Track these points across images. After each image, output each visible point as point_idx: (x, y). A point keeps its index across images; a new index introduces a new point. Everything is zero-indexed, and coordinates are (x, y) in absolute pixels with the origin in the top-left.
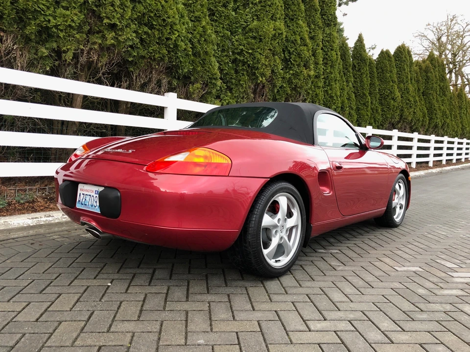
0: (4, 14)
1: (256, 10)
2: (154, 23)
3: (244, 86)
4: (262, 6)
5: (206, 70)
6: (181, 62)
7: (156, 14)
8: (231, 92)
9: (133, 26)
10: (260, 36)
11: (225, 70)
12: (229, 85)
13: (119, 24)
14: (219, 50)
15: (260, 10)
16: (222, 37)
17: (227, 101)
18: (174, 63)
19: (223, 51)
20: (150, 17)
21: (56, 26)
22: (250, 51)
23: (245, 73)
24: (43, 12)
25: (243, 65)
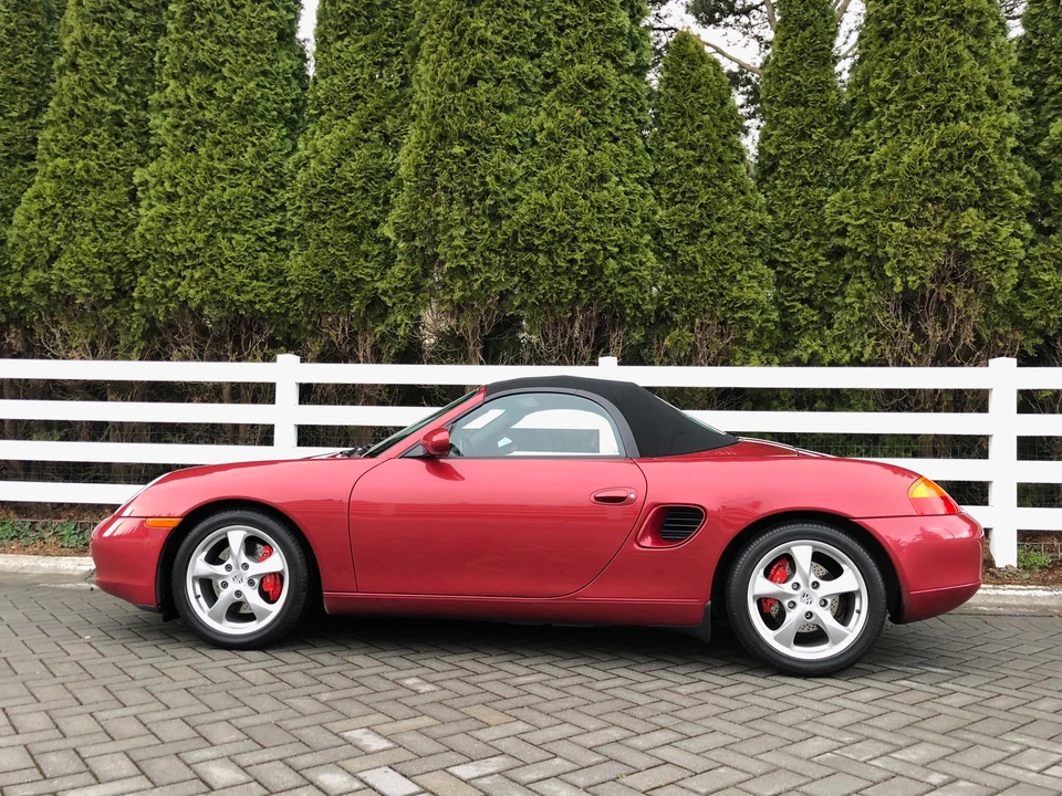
0: (320, 295)
1: (890, 115)
2: (537, 242)
3: (857, 306)
4: (908, 99)
5: (711, 295)
6: (621, 295)
7: (537, 226)
8: (830, 327)
9: (495, 259)
10: (889, 176)
11: (809, 278)
12: (828, 310)
13: (465, 264)
14: (798, 236)
15: (900, 111)
16: (804, 205)
17: (810, 351)
18: (609, 301)
19: (806, 236)
20: (529, 234)
21: (385, 292)
22: (863, 221)
23: (863, 274)
24: (369, 279)
25: (858, 258)
